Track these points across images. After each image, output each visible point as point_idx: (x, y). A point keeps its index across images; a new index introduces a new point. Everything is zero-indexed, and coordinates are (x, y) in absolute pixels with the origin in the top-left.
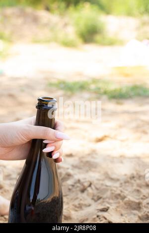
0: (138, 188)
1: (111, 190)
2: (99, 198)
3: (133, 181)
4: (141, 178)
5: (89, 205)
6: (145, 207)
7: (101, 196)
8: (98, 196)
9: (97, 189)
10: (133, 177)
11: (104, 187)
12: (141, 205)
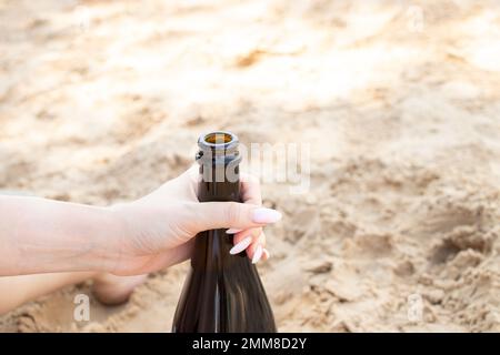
0: (372, 195)
1: (322, 215)
2: (299, 235)
3: (355, 178)
4: (372, 167)
5: (284, 257)
6: (399, 242)
7: (301, 229)
8: (296, 232)
9: (289, 214)
10: (353, 168)
11: (303, 208)
12: (390, 242)
